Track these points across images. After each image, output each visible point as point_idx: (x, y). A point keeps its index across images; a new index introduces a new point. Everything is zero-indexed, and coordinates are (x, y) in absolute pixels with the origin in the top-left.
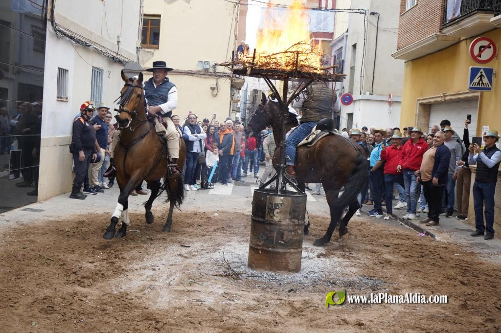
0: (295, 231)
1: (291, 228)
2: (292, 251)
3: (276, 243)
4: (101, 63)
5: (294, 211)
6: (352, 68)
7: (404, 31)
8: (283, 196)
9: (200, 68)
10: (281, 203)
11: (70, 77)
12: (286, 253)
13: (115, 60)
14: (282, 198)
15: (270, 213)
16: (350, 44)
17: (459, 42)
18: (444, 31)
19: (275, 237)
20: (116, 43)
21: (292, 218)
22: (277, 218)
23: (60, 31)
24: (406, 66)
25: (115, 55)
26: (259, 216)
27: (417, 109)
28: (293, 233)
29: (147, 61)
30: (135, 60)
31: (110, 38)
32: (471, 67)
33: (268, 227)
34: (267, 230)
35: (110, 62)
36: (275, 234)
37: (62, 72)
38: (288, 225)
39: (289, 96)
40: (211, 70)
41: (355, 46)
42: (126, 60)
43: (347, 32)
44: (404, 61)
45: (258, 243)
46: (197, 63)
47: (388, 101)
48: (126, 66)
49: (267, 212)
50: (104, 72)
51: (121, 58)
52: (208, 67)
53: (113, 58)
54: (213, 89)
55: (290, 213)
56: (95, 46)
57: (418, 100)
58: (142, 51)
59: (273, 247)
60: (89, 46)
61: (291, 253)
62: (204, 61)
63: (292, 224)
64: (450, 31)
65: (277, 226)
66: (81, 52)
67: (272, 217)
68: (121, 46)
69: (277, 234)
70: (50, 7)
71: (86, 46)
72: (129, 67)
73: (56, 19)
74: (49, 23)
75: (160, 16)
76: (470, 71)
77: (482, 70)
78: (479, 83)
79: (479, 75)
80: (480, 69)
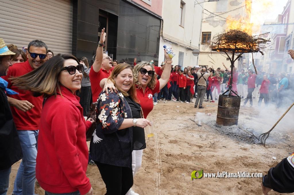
0: (234, 111)
1: (232, 110)
2: (233, 119)
3: (226, 115)
4: (183, 50)
5: (234, 104)
8: (229, 97)
10: (228, 100)
12: (230, 120)
13: (189, 49)
14: (229, 98)
15: (224, 104)
19: (226, 113)
20: (190, 43)
21: (233, 106)
22: (227, 106)
23: (165, 40)
25: (189, 47)
26: (220, 105)
28: (233, 112)
30: (198, 49)
31: (187, 41)
33: (223, 109)
34: (223, 110)
35: (187, 50)
36: (226, 112)
38: (231, 109)
42: (194, 49)
43: (292, 33)
45: (219, 115)
49: (223, 104)
50: (184, 53)
51: (192, 48)
55: (232, 104)
56: (180, 44)
58: (201, 46)
59: (225, 117)
61: (232, 120)
63: (232, 108)
65: (227, 109)
66: (175, 47)
67: (224, 105)
69: (227, 112)
70: (161, 31)
71: (176, 44)
72: (194, 51)
73: (164, 35)
74: (161, 37)
75: (211, 32)
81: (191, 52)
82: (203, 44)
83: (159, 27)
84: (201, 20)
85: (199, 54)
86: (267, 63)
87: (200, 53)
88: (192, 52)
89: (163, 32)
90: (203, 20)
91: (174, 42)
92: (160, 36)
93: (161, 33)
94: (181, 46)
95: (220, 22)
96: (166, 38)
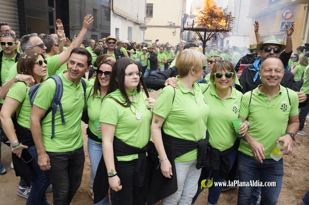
4: (131, 25)
7: (252, 7)
9: (169, 24)
11: (120, 31)
13: (136, 23)
18: (270, 6)
20: (137, 16)
23: (116, 14)
25: (136, 21)
29: (148, 22)
30: (144, 23)
31: (134, 15)
35: (134, 24)
37: (117, 30)
39: (206, 38)
40: (173, 25)
42: (141, 23)
43: (227, 7)
44: (251, 19)
46: (167, 22)
47: (243, 35)
48: (141, 25)
50: (133, 29)
51: (139, 23)
52: (171, 24)
54: (173, 32)
56: (129, 19)
60: (126, 19)
62: (170, 21)
64: (273, 6)
66: (124, 21)
68: (138, 18)
70: (111, 4)
71: (125, 19)
72: (142, 26)
73: (114, 9)
74: (111, 11)
75: (153, 4)
76: (281, 23)
77: (286, 23)
78: (284, 28)
79: (285, 24)
80: (285, 22)
81: (138, 26)
85: (147, 29)
87: (147, 27)
89: (113, 5)
91: (124, 16)
93: (111, 6)
94: (130, 20)
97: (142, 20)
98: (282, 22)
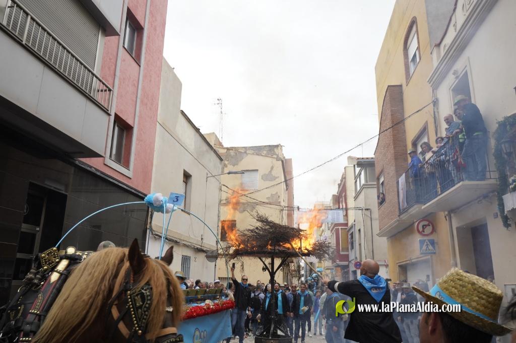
4: (188, 253)
6: (360, 245)
7: (381, 219)
13: (199, 250)
16: (357, 229)
17: (414, 223)
18: (401, 217)
20: (200, 239)
23: (156, 235)
24: (388, 241)
25: (199, 247)
27: (397, 269)
30: (215, 249)
31: (195, 237)
32: (419, 239)
35: (195, 251)
41: (359, 230)
42: (208, 249)
43: (355, 221)
44: (386, 238)
50: (191, 258)
51: (205, 249)
53: (197, 249)
56: (183, 242)
57: (397, 263)
58: (221, 244)
64: (404, 217)
68: (204, 241)
70: (149, 221)
71: (176, 243)
72: (209, 254)
73: (154, 228)
74: (148, 231)
75: (235, 221)
76: (418, 242)
77: (427, 241)
78: (426, 250)
79: (425, 244)
80: (425, 240)
81: (203, 255)
82: (224, 239)
83: (146, 213)
84: (217, 201)
86: (327, 269)
87: (219, 256)
88: (206, 254)
89: (152, 222)
90: (222, 202)
91: (173, 239)
92: (146, 229)
93: (149, 223)
94: (185, 245)
95: (248, 205)
96: (157, 232)
97: (213, 246)
98: (420, 240)
